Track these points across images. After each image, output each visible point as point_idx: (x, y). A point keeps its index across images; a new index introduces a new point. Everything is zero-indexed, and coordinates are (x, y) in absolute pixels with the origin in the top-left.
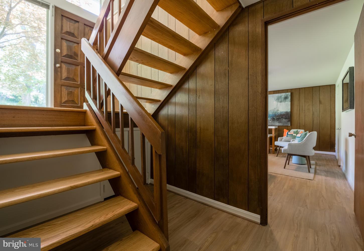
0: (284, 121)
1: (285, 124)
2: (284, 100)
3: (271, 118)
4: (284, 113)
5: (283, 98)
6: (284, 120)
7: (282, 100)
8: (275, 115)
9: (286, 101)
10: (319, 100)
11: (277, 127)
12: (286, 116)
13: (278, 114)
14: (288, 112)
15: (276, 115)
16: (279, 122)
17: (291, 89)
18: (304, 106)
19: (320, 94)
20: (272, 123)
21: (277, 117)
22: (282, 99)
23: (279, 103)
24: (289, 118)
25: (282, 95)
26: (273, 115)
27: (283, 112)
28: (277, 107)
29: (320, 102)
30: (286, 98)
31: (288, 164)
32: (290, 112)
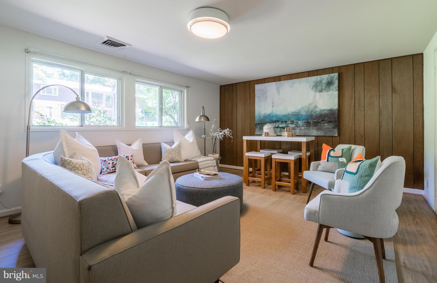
0: (327, 127)
1: (329, 133)
2: (326, 86)
3: (304, 121)
4: (326, 112)
5: (324, 83)
6: (326, 124)
7: (324, 88)
8: (311, 116)
9: (330, 88)
10: (390, 85)
11: (313, 138)
12: (329, 118)
13: (316, 114)
14: (333, 110)
15: (313, 115)
16: (317, 129)
17: (339, 67)
18: (362, 98)
19: (393, 75)
20: (306, 131)
21: (314, 119)
22: (322, 86)
23: (318, 94)
24: (335, 122)
25: (323, 79)
26: (308, 116)
27: (324, 110)
28: (314, 102)
29: (393, 90)
30: (330, 83)
31: (326, 239)
32: (337, 110)
